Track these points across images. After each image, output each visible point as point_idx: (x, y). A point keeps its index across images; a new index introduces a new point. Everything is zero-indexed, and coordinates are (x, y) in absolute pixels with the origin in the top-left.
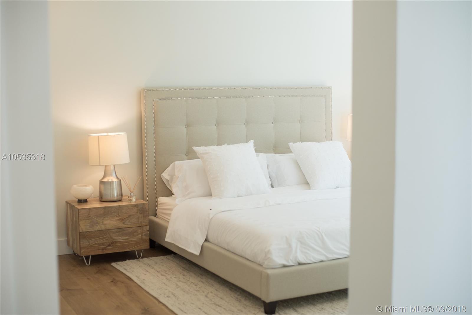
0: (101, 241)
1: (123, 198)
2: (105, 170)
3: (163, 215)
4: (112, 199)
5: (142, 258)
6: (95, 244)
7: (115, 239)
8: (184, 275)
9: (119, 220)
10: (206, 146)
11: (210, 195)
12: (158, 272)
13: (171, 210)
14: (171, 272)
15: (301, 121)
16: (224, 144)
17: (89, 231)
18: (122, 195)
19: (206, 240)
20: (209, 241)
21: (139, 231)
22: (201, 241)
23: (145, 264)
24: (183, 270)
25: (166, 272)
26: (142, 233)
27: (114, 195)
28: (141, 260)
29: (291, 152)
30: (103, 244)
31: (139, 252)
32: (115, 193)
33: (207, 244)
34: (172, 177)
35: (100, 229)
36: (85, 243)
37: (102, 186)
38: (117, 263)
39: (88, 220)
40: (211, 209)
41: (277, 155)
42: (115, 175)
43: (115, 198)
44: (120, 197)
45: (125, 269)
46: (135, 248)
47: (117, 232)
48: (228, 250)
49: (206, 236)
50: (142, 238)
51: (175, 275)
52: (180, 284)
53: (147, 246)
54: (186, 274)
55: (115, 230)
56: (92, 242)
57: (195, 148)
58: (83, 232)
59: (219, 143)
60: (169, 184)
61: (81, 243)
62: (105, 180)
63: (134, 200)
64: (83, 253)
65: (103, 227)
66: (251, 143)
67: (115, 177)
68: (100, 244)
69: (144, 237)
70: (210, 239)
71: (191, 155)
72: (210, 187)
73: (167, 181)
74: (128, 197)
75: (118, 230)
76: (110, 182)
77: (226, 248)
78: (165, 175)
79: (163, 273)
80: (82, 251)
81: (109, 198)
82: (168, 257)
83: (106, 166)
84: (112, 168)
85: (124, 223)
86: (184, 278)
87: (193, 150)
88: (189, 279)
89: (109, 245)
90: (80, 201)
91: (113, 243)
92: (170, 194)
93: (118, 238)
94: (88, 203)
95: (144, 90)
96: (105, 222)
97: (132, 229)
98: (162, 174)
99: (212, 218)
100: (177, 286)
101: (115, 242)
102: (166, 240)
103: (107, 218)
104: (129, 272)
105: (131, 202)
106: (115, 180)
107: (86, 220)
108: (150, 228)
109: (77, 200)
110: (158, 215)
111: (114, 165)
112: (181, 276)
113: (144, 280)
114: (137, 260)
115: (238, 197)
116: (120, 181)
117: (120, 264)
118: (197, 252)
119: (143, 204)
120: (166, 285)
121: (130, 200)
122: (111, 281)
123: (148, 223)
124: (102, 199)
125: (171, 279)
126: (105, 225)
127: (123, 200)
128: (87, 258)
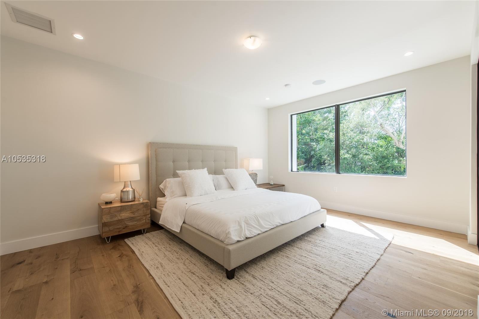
0: (118, 227)
1: (136, 199)
2: (125, 184)
3: (159, 207)
4: (128, 200)
5: (146, 233)
6: (114, 229)
7: (128, 224)
8: (170, 245)
9: (131, 213)
10: (183, 170)
11: (185, 195)
12: (153, 243)
13: (164, 204)
14: (162, 242)
15: (225, 161)
16: (193, 169)
17: (109, 221)
18: (135, 198)
19: (184, 223)
20: (185, 223)
21: (144, 218)
22: (181, 223)
23: (146, 238)
24: (169, 240)
25: (159, 243)
26: (146, 219)
27: (130, 198)
28: (145, 235)
29: (224, 174)
30: (119, 228)
31: (144, 230)
32: (131, 197)
33: (184, 225)
34: (165, 187)
35: (117, 219)
36: (106, 229)
37: (122, 194)
38: (129, 239)
39: (109, 214)
40: (187, 204)
41: (218, 176)
42: (130, 186)
43: (130, 199)
44: (133, 199)
45: (133, 244)
46: (142, 228)
47: (129, 220)
48: (198, 229)
49: (184, 220)
50: (146, 222)
51: (164, 245)
52: (167, 253)
53: (149, 226)
54: (171, 243)
55: (128, 219)
56: (111, 228)
57: (178, 171)
58: (105, 223)
59: (190, 168)
60: (163, 191)
61: (103, 229)
62: (124, 190)
63: (141, 201)
64: (104, 236)
65: (120, 218)
66: (206, 169)
67: (131, 188)
68: (117, 229)
69: (147, 221)
70: (186, 222)
71: (175, 175)
72: (185, 191)
73: (163, 189)
74: (138, 199)
75: (130, 219)
76: (127, 191)
77: (197, 228)
78: (161, 186)
79: (156, 244)
80: (104, 234)
81: (126, 200)
82: (161, 231)
83: (125, 182)
84: (129, 183)
85: (134, 214)
86: (170, 248)
87: (176, 172)
88: (173, 247)
89: (124, 229)
90: (107, 203)
91: (126, 227)
92: (164, 195)
93: (130, 224)
94: (112, 204)
95: (150, 143)
96: (121, 215)
97: (139, 217)
98: (160, 186)
99: (187, 209)
100: (165, 256)
101: (128, 226)
102: (159, 223)
103: (122, 212)
104: (134, 246)
105: (139, 202)
106: (131, 189)
107: (107, 215)
108: (151, 215)
109: (105, 202)
110: (157, 208)
111: (130, 181)
112: (168, 246)
113: (143, 252)
114: (142, 235)
115: (201, 196)
116: (134, 190)
117: (130, 239)
118: (178, 230)
119: (147, 202)
120: (157, 255)
121: (139, 200)
122: (119, 256)
123: (149, 213)
124: (122, 201)
125: (161, 249)
126: (121, 216)
127: (135, 201)
128: (108, 238)
